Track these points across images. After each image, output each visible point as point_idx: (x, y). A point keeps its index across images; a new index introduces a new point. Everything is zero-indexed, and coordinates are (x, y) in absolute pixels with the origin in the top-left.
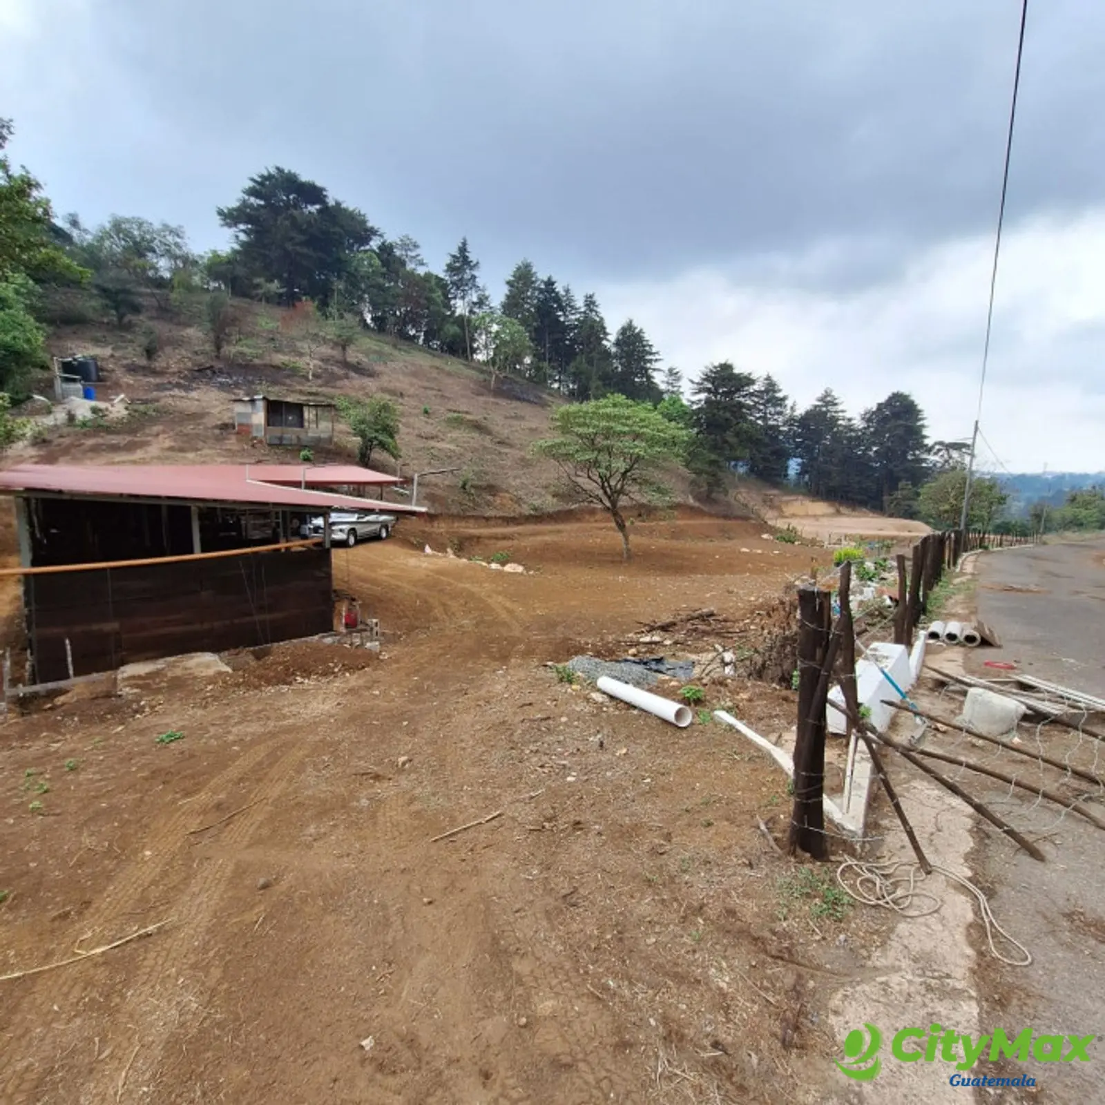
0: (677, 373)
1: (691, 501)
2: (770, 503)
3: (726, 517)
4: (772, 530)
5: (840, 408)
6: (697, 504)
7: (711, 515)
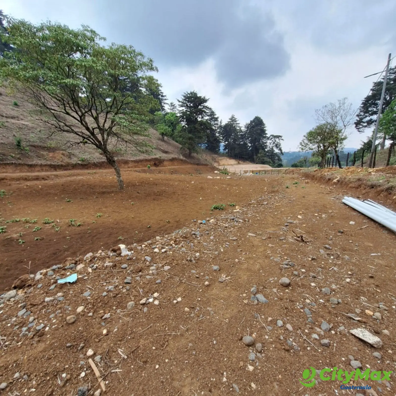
0: (174, 105)
1: (181, 157)
2: (214, 160)
3: (198, 164)
4: (219, 170)
5: (238, 122)
6: (184, 159)
7: (191, 164)
